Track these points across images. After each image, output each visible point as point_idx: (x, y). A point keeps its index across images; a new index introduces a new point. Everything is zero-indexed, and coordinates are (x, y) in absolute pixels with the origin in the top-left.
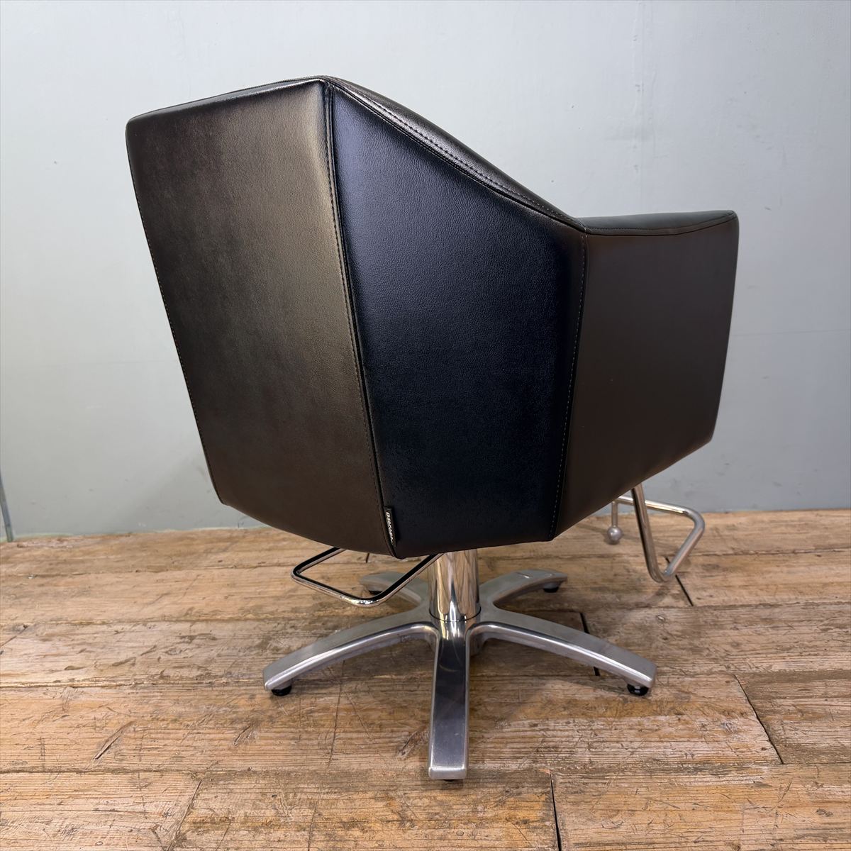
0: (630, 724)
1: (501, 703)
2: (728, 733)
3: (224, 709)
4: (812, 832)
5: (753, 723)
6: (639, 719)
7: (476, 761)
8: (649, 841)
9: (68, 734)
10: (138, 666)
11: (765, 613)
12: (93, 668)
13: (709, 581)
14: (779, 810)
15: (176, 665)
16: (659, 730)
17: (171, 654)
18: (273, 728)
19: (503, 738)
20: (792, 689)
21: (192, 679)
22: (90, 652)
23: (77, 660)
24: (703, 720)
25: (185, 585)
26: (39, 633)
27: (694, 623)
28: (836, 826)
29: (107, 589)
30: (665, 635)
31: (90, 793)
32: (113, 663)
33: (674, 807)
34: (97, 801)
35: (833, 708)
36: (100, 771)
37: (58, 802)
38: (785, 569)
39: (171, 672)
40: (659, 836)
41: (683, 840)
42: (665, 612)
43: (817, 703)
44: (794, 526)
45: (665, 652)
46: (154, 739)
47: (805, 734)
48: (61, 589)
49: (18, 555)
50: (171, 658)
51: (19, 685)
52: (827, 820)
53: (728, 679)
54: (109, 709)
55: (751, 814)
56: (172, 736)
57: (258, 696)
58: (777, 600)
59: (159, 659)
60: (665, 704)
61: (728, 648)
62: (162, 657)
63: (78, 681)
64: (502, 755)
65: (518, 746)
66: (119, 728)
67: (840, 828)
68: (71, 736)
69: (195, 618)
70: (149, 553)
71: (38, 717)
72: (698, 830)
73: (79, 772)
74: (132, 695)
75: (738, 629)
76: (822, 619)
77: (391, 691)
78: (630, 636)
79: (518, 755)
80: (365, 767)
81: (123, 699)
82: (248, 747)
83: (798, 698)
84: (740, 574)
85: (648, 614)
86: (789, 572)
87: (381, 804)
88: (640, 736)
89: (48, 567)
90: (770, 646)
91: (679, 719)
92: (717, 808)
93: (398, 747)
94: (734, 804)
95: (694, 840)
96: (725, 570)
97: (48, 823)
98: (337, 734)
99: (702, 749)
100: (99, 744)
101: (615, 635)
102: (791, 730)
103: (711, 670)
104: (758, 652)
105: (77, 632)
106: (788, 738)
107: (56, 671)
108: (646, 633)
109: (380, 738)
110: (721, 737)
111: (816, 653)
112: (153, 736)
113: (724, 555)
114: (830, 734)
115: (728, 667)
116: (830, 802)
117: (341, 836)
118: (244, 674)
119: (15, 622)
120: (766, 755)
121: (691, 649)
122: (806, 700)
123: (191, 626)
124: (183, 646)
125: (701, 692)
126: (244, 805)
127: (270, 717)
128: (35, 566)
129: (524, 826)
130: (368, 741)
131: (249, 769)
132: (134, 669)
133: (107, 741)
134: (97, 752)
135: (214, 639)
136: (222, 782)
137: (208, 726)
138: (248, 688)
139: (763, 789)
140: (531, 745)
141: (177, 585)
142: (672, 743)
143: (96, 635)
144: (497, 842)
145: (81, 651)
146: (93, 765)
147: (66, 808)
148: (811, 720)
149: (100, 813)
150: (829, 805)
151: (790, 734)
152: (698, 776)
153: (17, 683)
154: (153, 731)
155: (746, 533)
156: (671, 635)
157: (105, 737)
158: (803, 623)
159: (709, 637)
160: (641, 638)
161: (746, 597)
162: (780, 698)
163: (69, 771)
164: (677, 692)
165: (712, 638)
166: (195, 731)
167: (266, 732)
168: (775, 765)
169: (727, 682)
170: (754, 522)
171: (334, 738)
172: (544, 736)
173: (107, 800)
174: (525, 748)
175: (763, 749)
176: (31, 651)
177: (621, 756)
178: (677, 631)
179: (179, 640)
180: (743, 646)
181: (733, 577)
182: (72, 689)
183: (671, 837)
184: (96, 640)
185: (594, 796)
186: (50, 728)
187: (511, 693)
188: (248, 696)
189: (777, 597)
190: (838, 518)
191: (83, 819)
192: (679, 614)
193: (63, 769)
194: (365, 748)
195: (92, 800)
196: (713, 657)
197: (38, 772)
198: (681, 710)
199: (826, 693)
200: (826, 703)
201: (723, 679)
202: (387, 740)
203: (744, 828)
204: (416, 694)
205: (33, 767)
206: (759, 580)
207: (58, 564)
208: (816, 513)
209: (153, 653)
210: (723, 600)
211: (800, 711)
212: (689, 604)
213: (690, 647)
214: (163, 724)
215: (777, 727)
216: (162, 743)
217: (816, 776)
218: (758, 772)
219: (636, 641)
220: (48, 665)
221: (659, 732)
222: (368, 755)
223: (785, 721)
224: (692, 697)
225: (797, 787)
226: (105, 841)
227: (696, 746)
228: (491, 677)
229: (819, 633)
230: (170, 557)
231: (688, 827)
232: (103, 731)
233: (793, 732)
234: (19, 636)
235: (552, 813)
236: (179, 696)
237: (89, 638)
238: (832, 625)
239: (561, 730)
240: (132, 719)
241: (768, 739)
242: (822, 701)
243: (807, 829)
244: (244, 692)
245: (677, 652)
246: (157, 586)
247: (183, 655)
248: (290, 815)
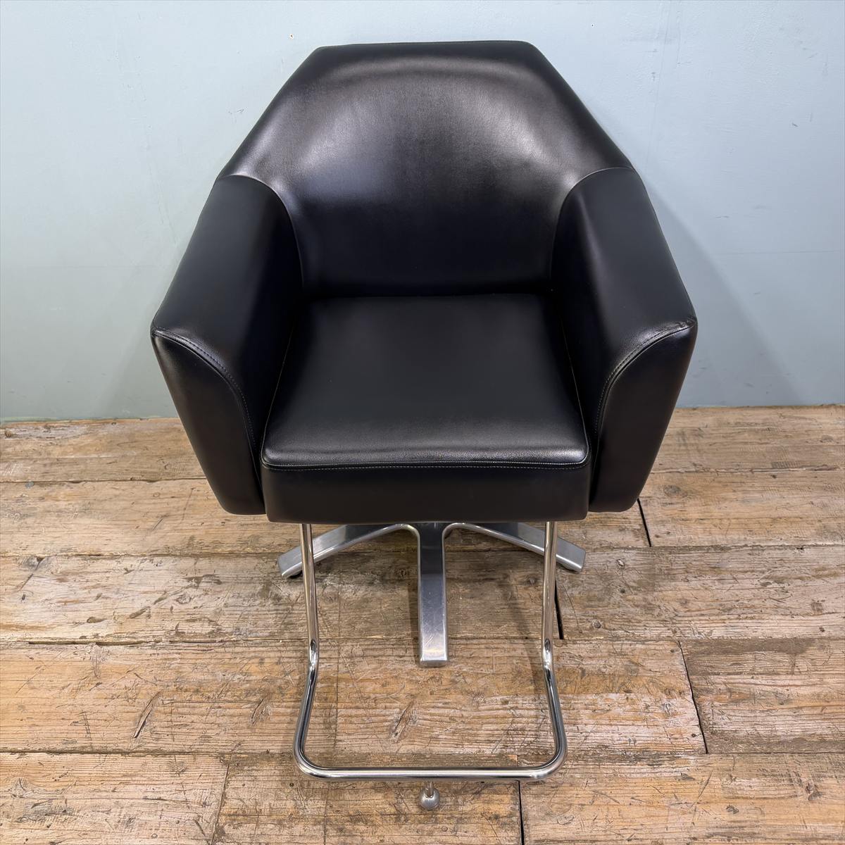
0: (587, 702)
1: (478, 673)
2: (667, 715)
3: (238, 676)
4: (720, 831)
5: (688, 704)
6: (594, 697)
7: (457, 745)
8: (593, 838)
9: (106, 706)
10: (153, 617)
11: (713, 558)
12: (112, 621)
13: (669, 510)
14: (698, 806)
15: (188, 617)
16: (609, 710)
17: (182, 603)
18: (283, 702)
19: (479, 717)
20: (725, 662)
21: (205, 636)
22: (107, 598)
23: (96, 608)
24: (647, 699)
25: (182, 503)
26: (53, 570)
27: (650, 570)
28: (739, 824)
29: (107, 506)
30: (623, 586)
31: (137, 778)
32: (130, 614)
33: (616, 801)
34: (144, 788)
35: (757, 687)
36: (141, 752)
37: (112, 789)
38: (740, 495)
39: (185, 627)
40: (601, 833)
41: (620, 838)
42: (625, 555)
43: (745, 681)
44: (757, 432)
45: (621, 610)
46: (182, 714)
47: (729, 719)
48: (62, 505)
49: (9, 450)
50: (183, 607)
51: (49, 640)
52: (734, 817)
53: (672, 648)
54: (138, 676)
55: (675, 810)
56: (196, 711)
57: (267, 660)
58: (727, 540)
59: (172, 608)
60: (617, 679)
61: (677, 605)
62: (175, 607)
63: (102, 637)
64: (479, 738)
65: (492, 728)
66: (149, 700)
67: (743, 827)
68: (109, 710)
69: (197, 552)
70: (139, 452)
71: (74, 685)
72: (631, 827)
73: (123, 753)
74: (153, 657)
75: (688, 581)
76: (764, 569)
77: (382, 656)
78: (592, 586)
79: (491, 739)
80: (365, 750)
81: (147, 663)
82: (264, 725)
83: (729, 674)
84: (697, 502)
85: (610, 557)
86: (743, 501)
87: (380, 796)
88: (593, 717)
89: (43, 469)
90: (715, 604)
91: (627, 698)
92: (650, 804)
93: (391, 726)
94: (663, 799)
95: (627, 838)
96: (685, 495)
97: (108, 812)
98: (339, 710)
99: (643, 734)
100: (135, 720)
101: (578, 585)
102: (719, 714)
103: (660, 634)
104: (702, 612)
105: (89, 569)
106: (715, 724)
107: (80, 623)
108: (607, 584)
109: (376, 716)
110: (661, 721)
111: (753, 615)
112: (180, 710)
113: (686, 472)
114: (750, 719)
115: (675, 632)
116: (738, 798)
117: (350, 831)
118: (251, 632)
119: (27, 552)
120: (695, 742)
121: (644, 606)
122: (736, 677)
123: (195, 564)
124: (191, 592)
125: (649, 664)
126: (268, 795)
127: (280, 687)
128: (29, 468)
129: (495, 822)
130: (365, 719)
131: (268, 752)
132: (151, 622)
133: (141, 716)
134: (134, 730)
135: (219, 582)
136: (246, 768)
137: (225, 698)
138: (257, 649)
139: (688, 782)
140: (502, 726)
141: (174, 503)
142: (620, 727)
143: (107, 575)
144: (474, 839)
145: (98, 597)
146: (133, 745)
147: (121, 795)
148: (736, 702)
149: (149, 802)
150: (738, 800)
151: (717, 719)
152: (637, 767)
153: (46, 638)
154: (179, 704)
155: (711, 441)
156: (628, 586)
157: (138, 711)
158: (747, 575)
159: (661, 591)
160: (602, 590)
161: (700, 536)
162: (715, 674)
163: (115, 752)
164: (628, 663)
165: (664, 593)
166: (216, 705)
167: (278, 707)
168: (701, 754)
169: (672, 651)
170: (721, 424)
171: (337, 714)
172: (514, 716)
173: (152, 787)
174: (497, 730)
175: (694, 735)
176: (51, 596)
177: (576, 741)
178: (634, 582)
179: (186, 584)
180: (690, 605)
181: (691, 505)
182: (98, 647)
183: (610, 835)
184: (109, 583)
185: (552, 787)
186: (88, 699)
187: (487, 661)
188: (257, 660)
189: (728, 537)
190: (799, 421)
191: (136, 809)
192: (638, 558)
193: (109, 749)
194: (364, 728)
195: (140, 787)
196: (663, 617)
197: (88, 753)
198: (630, 688)
199: (754, 669)
200: (752, 681)
201: (669, 647)
202: (382, 718)
203: (669, 826)
204: (405, 661)
205: (82, 747)
206: (716, 511)
207: (51, 464)
208: (780, 411)
209: (165, 601)
210: (679, 539)
211: (729, 690)
212: (648, 544)
213: (644, 603)
214: (186, 695)
215: (708, 710)
216: (189, 719)
217: (732, 769)
218: (686, 762)
219: (597, 593)
220: (71, 615)
221: (609, 713)
222: (366, 736)
223: (716, 703)
224: (641, 670)
225: (715, 781)
226: (159, 833)
227: (639, 731)
228: (469, 639)
229: (758, 589)
230: (161, 457)
231: (624, 824)
232: (136, 704)
233: (720, 717)
234: (35, 574)
235: (517, 807)
236: (196, 659)
237: (102, 578)
238: (772, 578)
239: (528, 709)
240: (158, 689)
241: (698, 723)
242: (748, 679)
243: (717, 827)
244: (253, 654)
245: (632, 610)
246: (154, 503)
247: (192, 604)
248: (307, 807)
